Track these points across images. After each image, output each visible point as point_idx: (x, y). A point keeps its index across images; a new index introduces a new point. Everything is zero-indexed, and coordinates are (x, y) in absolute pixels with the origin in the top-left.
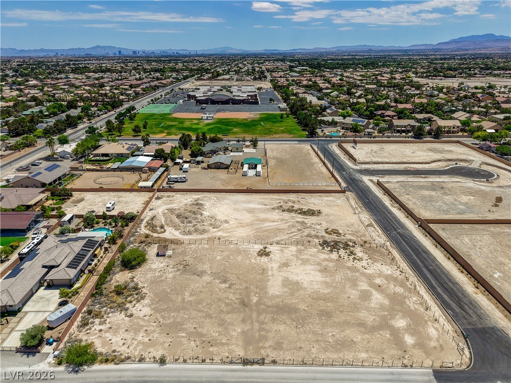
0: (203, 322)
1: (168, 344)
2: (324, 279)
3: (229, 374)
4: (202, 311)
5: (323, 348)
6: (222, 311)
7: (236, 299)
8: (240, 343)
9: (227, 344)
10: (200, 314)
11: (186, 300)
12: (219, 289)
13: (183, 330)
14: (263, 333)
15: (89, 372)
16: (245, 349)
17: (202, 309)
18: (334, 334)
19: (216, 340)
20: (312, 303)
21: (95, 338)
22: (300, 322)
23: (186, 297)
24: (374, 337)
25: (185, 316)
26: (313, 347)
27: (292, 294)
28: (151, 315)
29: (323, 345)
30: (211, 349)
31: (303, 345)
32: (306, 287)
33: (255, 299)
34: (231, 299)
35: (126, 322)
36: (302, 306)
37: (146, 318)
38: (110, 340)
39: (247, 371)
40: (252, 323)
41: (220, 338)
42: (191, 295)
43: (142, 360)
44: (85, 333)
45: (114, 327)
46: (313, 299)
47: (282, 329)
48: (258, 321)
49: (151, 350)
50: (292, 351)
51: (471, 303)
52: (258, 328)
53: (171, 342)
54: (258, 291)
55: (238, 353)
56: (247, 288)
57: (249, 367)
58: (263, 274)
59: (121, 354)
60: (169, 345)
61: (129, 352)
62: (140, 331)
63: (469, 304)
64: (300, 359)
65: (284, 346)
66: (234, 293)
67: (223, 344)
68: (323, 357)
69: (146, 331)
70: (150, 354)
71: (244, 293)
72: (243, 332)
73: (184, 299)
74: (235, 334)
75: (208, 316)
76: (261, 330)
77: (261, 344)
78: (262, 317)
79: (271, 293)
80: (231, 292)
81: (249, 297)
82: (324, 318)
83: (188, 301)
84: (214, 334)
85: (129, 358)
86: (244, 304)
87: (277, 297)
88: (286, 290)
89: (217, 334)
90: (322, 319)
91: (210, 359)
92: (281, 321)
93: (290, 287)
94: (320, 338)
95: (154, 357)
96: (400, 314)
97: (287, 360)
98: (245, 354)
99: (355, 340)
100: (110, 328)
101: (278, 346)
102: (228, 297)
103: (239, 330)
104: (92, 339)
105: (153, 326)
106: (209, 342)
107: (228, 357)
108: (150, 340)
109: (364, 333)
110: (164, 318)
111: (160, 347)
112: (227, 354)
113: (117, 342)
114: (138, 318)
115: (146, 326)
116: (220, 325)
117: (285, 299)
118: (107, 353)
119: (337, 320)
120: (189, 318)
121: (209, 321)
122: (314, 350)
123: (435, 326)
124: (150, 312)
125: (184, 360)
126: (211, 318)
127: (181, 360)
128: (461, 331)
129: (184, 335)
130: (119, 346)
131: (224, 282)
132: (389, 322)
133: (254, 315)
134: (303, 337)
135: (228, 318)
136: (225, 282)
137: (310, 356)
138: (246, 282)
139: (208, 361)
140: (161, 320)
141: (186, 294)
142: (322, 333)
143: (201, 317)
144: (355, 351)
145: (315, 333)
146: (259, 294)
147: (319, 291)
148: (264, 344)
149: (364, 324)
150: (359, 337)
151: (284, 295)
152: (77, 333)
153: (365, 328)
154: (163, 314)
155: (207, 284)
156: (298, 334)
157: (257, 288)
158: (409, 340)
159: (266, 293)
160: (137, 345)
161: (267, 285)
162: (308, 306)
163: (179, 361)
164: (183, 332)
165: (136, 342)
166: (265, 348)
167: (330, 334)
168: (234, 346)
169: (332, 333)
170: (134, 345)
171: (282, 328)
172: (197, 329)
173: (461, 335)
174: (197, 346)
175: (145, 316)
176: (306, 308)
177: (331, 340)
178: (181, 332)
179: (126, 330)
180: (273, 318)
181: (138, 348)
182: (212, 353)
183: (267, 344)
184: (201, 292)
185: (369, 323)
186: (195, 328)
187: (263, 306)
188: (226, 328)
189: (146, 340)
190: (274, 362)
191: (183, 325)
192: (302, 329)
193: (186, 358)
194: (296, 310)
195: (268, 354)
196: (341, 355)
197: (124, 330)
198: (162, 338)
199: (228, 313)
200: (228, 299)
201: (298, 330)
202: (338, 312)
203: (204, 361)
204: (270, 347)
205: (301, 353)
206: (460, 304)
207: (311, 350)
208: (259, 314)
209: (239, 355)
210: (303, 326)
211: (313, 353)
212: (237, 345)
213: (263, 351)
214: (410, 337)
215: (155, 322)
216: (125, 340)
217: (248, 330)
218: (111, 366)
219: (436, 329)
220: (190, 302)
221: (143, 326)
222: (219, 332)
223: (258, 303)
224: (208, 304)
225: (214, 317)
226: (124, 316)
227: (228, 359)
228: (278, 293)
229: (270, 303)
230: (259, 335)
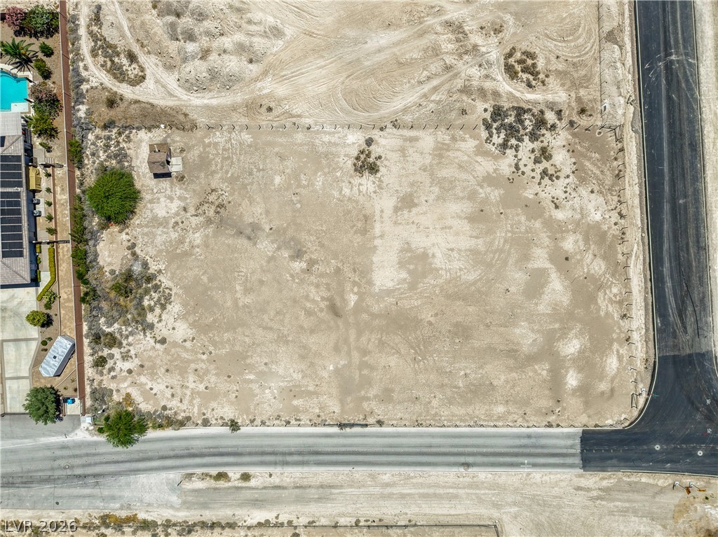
0: (276, 353)
1: (234, 395)
2: (473, 241)
3: (323, 441)
4: (271, 329)
5: (447, 398)
6: (302, 327)
7: (323, 299)
8: (334, 391)
9: (316, 393)
10: (270, 336)
11: (241, 304)
12: (292, 276)
13: (250, 367)
14: (365, 372)
15: (144, 441)
16: (342, 403)
17: (271, 324)
18: (468, 371)
19: (299, 386)
20: (444, 308)
21: (128, 386)
22: (420, 349)
23: (238, 295)
24: (524, 377)
25: (247, 339)
26: (435, 397)
27: (413, 286)
28: (193, 339)
29: (449, 393)
30: (295, 402)
31: (420, 394)
32: (439, 265)
33: (352, 299)
34: (314, 301)
35: (161, 353)
36: (427, 315)
37: (188, 344)
38: (151, 389)
39: (346, 436)
40: (349, 353)
41: (305, 382)
42: (247, 291)
43: (206, 423)
44: (110, 376)
45: (147, 364)
46: (448, 297)
47: (392, 364)
48: (358, 348)
49: (214, 404)
50: (406, 403)
51: (702, 300)
52: (358, 363)
53: (237, 391)
54: (357, 279)
55: (332, 409)
56: (338, 271)
57: (348, 430)
58: (364, 232)
59: (176, 413)
60: (236, 397)
61: (185, 408)
62: (186, 372)
63: (698, 303)
64: (414, 418)
65: (395, 395)
66: (317, 286)
67: (310, 394)
68: (446, 413)
69: (196, 370)
70: (214, 412)
71: (334, 285)
72: (337, 371)
73: (236, 301)
74: (325, 374)
75: (282, 339)
76: (363, 365)
77: (363, 393)
78: (364, 339)
79: (378, 283)
80: (312, 284)
81: (342, 294)
82: (457, 341)
83: (245, 306)
84: (295, 375)
85: (188, 419)
86: (335, 310)
87: (389, 292)
88: (404, 275)
89: (300, 376)
90: (454, 342)
91: (296, 420)
92: (393, 348)
93: (412, 267)
94: (446, 381)
95: (222, 418)
96: (579, 326)
97: (398, 420)
98: (343, 411)
99: (495, 383)
100: (142, 366)
101: (386, 397)
102: (308, 296)
103: (331, 368)
104: (125, 387)
105: (202, 361)
106: (291, 391)
107: (319, 416)
108: (206, 388)
109: (511, 370)
110: (215, 344)
111: (225, 400)
112: (317, 411)
113: (162, 392)
114: (175, 344)
115: (193, 361)
116: (303, 357)
117: (401, 299)
118: (156, 411)
119: (476, 344)
120: (254, 344)
121: (284, 349)
122: (435, 403)
123: (621, 352)
124: (190, 333)
125: (262, 422)
126: (287, 342)
127: (258, 422)
128: (655, 362)
129: (252, 377)
130: (168, 399)
131: (297, 257)
132: (555, 344)
133: (352, 337)
134: (422, 378)
135: (313, 341)
136: (298, 255)
137: (428, 411)
138: (335, 256)
139: (293, 422)
140: (211, 348)
141: (238, 288)
142: (450, 372)
143: (271, 342)
144: (490, 403)
145: (440, 371)
146: (359, 286)
147: (460, 277)
148: (366, 392)
149: (517, 351)
150: (503, 378)
151: (399, 289)
152: (98, 378)
153: (516, 359)
154: (212, 336)
155: (268, 262)
156: (416, 373)
157: (355, 272)
158: (572, 380)
159: (370, 283)
160: (192, 398)
161: (372, 263)
162: (436, 315)
163: (255, 423)
164: (250, 372)
165: (188, 392)
166: (368, 399)
167: (462, 373)
168: (325, 397)
169: (466, 371)
170: (187, 397)
171: (393, 361)
172: (270, 366)
173: (650, 368)
174: (275, 398)
175: (185, 341)
176: (432, 319)
177: (461, 385)
178: (247, 371)
179: (167, 371)
180: (380, 340)
181: (195, 402)
182: (296, 409)
183: (372, 393)
184: (261, 282)
185: (525, 349)
186: (266, 364)
187: (365, 316)
188: (312, 364)
189: (201, 387)
190: (380, 423)
191: (247, 357)
192: (422, 363)
193: (264, 418)
194: (417, 323)
195: (372, 409)
196: (470, 410)
197: (163, 370)
198: (223, 386)
199: (312, 332)
200: (309, 301)
201: (416, 366)
202: (482, 327)
203: (288, 423)
204: (375, 396)
205: (418, 408)
206: (683, 302)
207: (430, 403)
208: (360, 334)
209: (334, 412)
210: (424, 358)
211: (433, 407)
212: (330, 396)
213: (365, 405)
214: (575, 375)
215: (204, 354)
216: (172, 388)
217: (344, 366)
218: (169, 432)
219: (620, 358)
220: (248, 307)
221: (189, 362)
222: (302, 371)
223: (358, 309)
224: (277, 313)
225: (292, 341)
226: (152, 341)
227: (320, 419)
228: (390, 285)
229: (375, 309)
230: (361, 375)
